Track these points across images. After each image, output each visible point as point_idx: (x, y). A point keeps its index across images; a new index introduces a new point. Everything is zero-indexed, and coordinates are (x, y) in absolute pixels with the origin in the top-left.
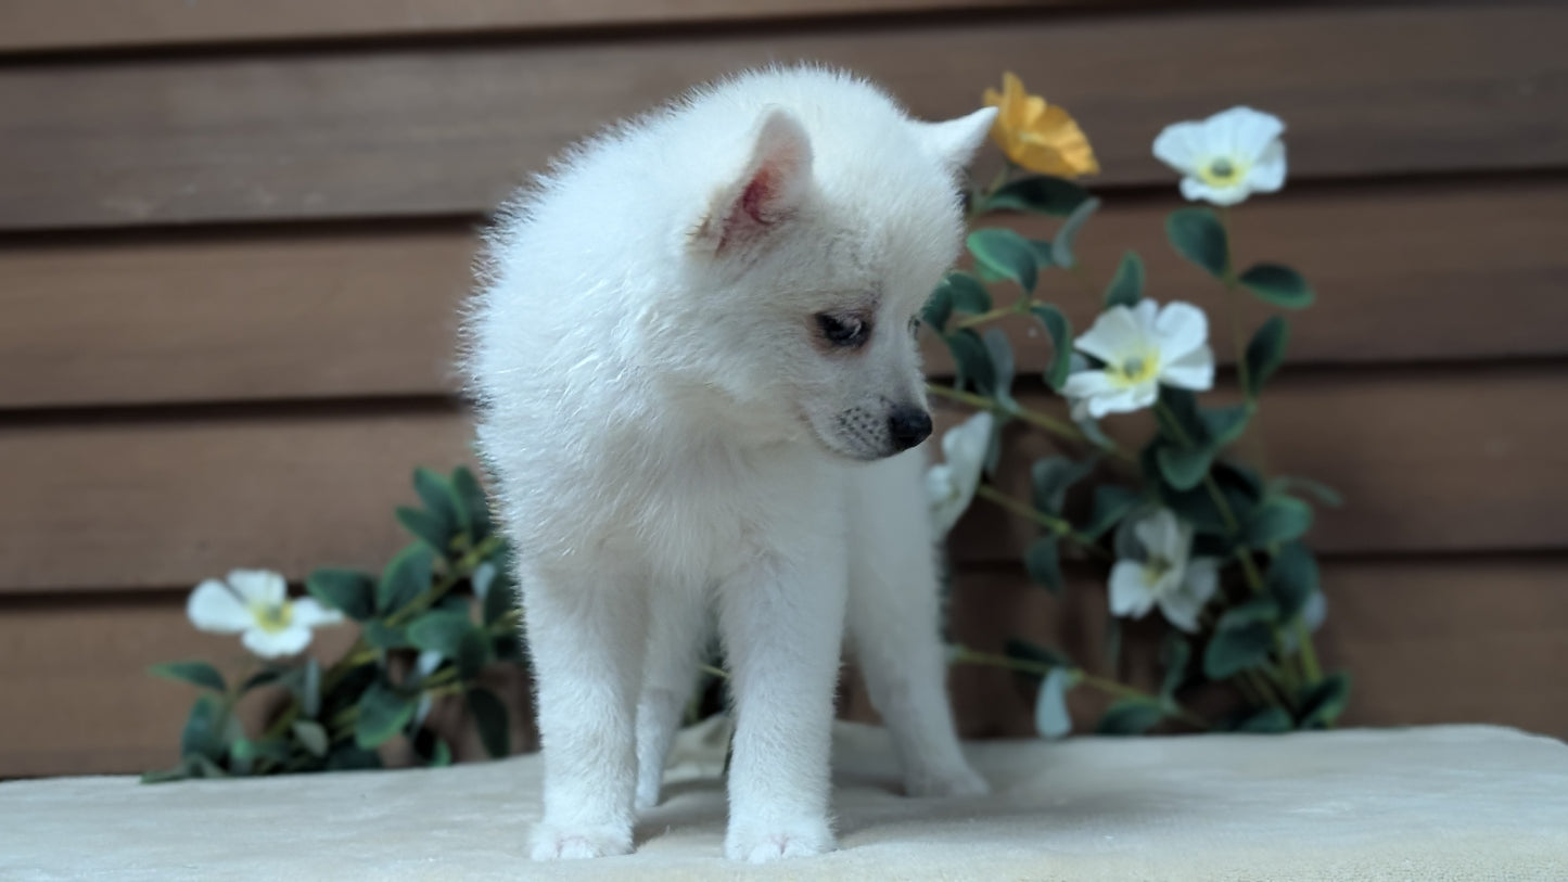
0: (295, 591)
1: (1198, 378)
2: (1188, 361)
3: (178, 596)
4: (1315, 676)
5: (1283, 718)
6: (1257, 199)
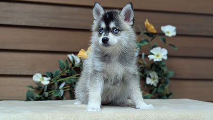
0: (43, 76)
1: (166, 58)
2: (165, 56)
3: (31, 76)
4: (168, 93)
5: (166, 97)
6: (173, 36)
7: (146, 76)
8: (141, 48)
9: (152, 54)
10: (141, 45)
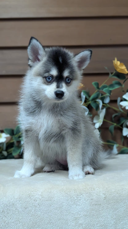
0: (2, 132)
7: (122, 126)
8: (110, 94)
9: (125, 100)
10: (111, 89)
